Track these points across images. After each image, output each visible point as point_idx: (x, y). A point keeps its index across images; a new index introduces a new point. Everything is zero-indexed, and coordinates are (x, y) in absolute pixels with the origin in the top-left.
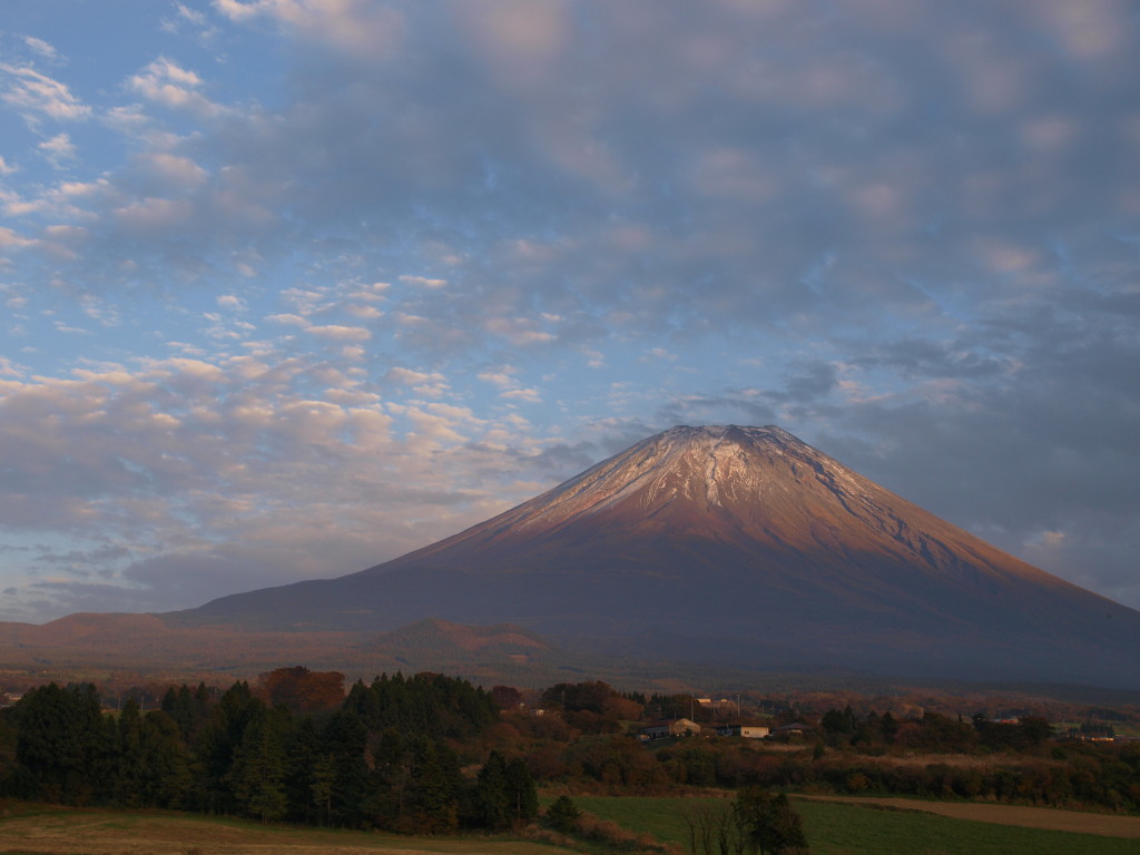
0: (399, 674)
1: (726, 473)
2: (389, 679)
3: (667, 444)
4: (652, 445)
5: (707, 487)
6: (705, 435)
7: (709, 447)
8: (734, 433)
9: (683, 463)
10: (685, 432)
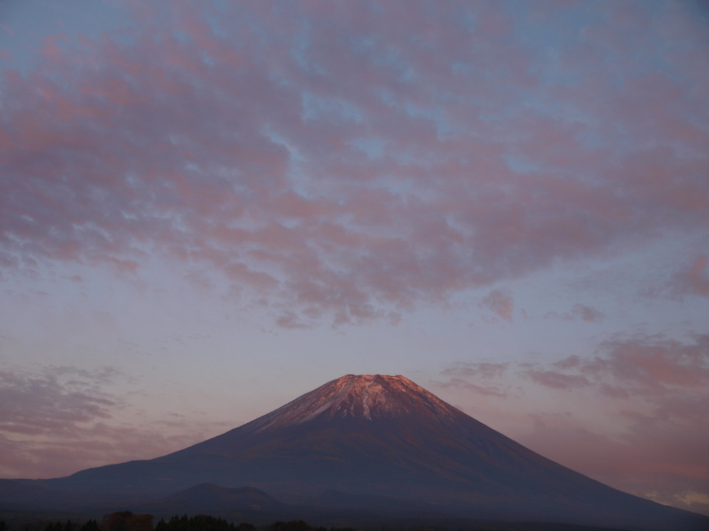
0: (186, 516)
1: (375, 401)
2: (180, 518)
3: (341, 385)
4: (333, 385)
5: (363, 409)
6: (363, 380)
7: (365, 387)
8: (379, 379)
9: (350, 396)
10: (351, 378)
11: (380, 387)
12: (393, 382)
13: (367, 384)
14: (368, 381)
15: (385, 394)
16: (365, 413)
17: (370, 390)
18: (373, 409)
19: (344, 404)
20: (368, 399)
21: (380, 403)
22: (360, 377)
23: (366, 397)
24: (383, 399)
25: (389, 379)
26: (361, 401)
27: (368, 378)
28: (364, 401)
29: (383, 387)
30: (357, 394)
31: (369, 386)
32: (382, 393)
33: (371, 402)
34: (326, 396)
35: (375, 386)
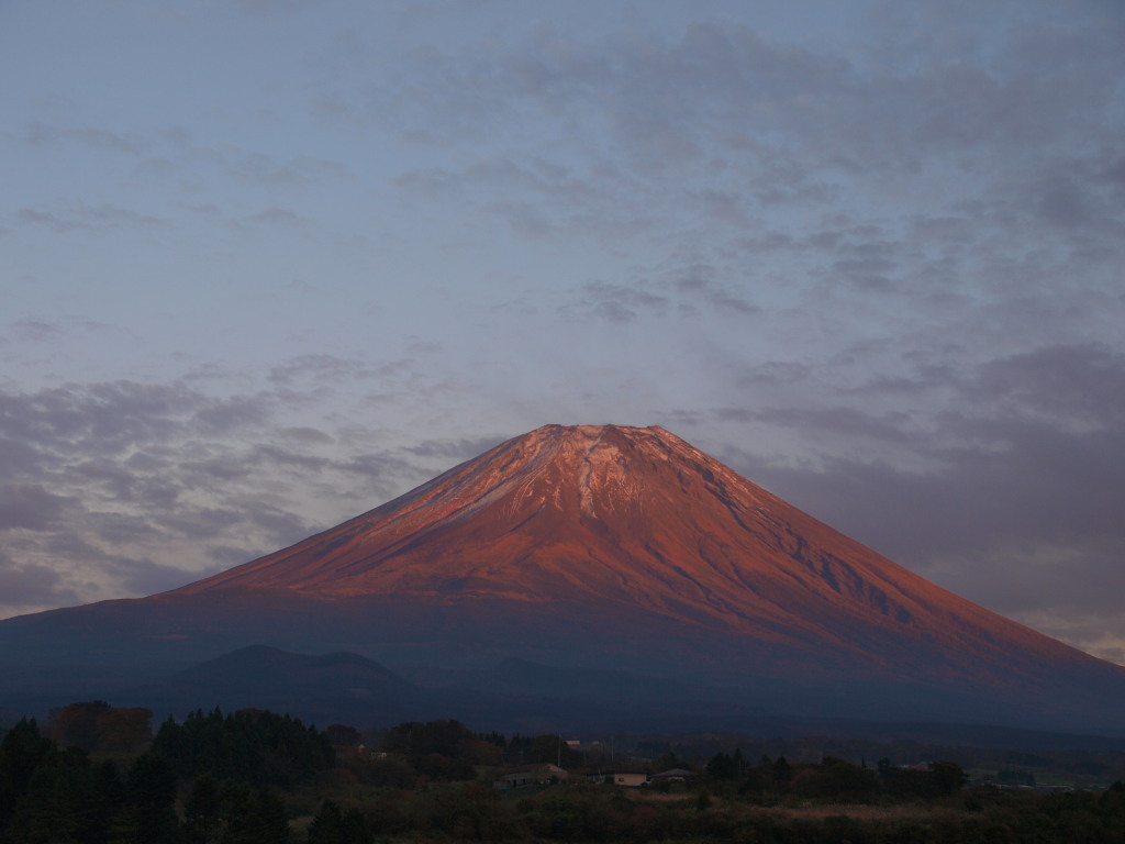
0: (217, 710)
1: (603, 479)
2: (206, 716)
3: (535, 445)
4: (518, 446)
5: (580, 495)
6: (579, 437)
7: (583, 450)
8: (612, 434)
9: (553, 468)
10: (556, 432)
11: (614, 450)
12: (641, 441)
13: (589, 444)
14: (589, 437)
15: (626, 466)
16: (583, 503)
17: (593, 457)
18: (599, 497)
19: (539, 487)
20: (588, 476)
21: (614, 482)
22: (573, 429)
23: (586, 471)
24: (621, 476)
25: (633, 434)
26: (577, 479)
27: (589, 431)
28: (582, 479)
29: (620, 450)
30: (566, 465)
31: (592, 450)
32: (618, 462)
33: (595, 480)
34: (502, 469)
35: (604, 447)
